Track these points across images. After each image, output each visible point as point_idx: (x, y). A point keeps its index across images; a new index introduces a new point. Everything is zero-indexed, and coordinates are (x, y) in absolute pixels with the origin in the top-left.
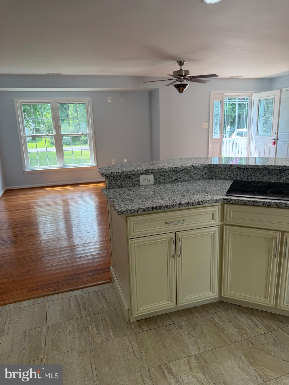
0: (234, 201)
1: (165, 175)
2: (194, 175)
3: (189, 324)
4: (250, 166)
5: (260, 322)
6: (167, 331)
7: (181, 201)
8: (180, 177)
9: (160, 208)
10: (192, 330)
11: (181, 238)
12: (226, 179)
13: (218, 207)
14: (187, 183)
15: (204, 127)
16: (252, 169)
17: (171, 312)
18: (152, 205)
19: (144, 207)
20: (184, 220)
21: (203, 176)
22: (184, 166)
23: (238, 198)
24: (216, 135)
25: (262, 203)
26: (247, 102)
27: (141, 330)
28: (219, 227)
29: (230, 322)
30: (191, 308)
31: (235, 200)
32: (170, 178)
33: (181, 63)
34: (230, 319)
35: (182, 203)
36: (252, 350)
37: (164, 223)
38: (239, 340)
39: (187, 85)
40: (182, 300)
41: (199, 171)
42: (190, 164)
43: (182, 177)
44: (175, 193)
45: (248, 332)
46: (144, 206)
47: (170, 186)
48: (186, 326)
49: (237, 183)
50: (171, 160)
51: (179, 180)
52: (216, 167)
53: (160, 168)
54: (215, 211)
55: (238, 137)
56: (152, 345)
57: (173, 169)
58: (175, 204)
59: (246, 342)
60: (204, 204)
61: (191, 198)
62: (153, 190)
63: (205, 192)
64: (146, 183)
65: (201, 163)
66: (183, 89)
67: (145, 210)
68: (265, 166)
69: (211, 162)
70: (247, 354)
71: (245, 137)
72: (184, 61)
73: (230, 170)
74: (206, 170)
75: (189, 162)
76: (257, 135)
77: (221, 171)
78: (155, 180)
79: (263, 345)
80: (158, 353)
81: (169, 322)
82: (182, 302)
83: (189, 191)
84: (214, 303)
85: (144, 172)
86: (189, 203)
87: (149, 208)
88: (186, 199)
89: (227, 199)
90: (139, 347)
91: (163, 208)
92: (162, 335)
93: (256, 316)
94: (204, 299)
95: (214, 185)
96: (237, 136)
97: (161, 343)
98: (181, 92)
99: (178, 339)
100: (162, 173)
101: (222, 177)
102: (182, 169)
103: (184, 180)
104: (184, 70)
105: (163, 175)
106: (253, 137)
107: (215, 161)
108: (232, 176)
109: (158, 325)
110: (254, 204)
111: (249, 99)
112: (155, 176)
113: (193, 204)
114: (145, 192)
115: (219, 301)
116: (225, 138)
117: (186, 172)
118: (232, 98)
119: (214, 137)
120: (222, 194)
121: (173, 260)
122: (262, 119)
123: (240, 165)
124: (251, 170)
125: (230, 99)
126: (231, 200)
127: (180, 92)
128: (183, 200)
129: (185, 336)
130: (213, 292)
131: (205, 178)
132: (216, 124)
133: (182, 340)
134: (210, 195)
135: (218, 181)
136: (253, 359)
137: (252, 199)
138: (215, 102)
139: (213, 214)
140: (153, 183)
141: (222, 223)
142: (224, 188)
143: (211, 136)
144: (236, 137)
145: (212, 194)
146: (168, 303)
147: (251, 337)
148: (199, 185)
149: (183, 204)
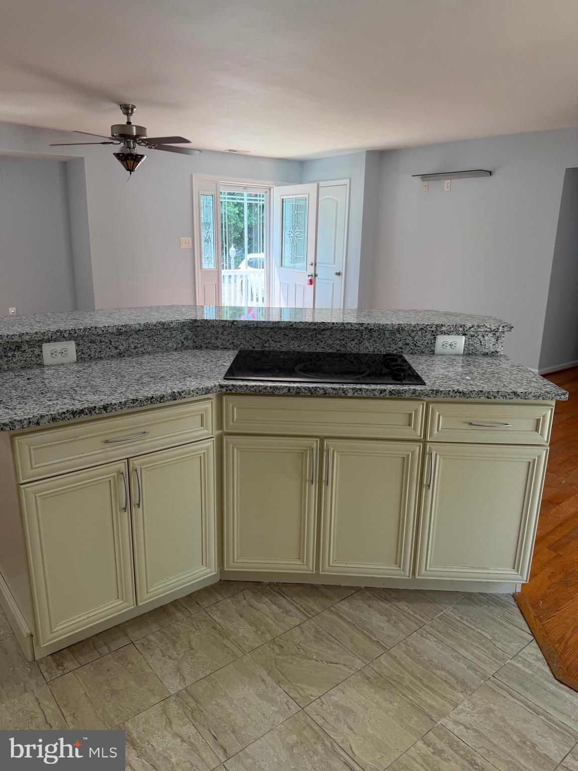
0: (238, 388)
1: (101, 342)
2: (164, 342)
3: (163, 637)
4: (265, 324)
5: (293, 604)
6: (119, 661)
7: (137, 394)
8: (136, 345)
9: (90, 411)
10: (169, 648)
11: (141, 468)
12: (226, 349)
13: (212, 402)
14: (151, 357)
15: (184, 246)
16: (269, 328)
17: (127, 621)
18: (71, 407)
19: (54, 411)
20: (144, 433)
21: (183, 343)
22: (142, 322)
23: (246, 383)
24: (208, 264)
25: (286, 390)
26: (262, 203)
27: (60, 672)
28: (214, 439)
29: (241, 616)
30: (167, 605)
31: (241, 387)
32: (113, 348)
33: (127, 109)
34: (240, 612)
35: (139, 397)
36: (280, 657)
37: (102, 442)
38: (257, 645)
39: (142, 156)
40: (147, 593)
41: (174, 332)
42: (154, 318)
43: (139, 346)
44: (125, 379)
45: (273, 628)
46: (52, 409)
47: (114, 364)
48: (157, 642)
49: (246, 354)
50: (115, 311)
51: (134, 351)
52: (206, 324)
53: (90, 327)
54: (206, 410)
55: (250, 269)
56: (86, 695)
57: (118, 330)
58: (123, 400)
59: (269, 647)
60: (185, 397)
61: (158, 387)
62: (74, 375)
63: (186, 374)
64: (59, 359)
65: (177, 316)
66: (134, 163)
67: (55, 419)
68: (290, 324)
69: (197, 316)
70: (272, 668)
71: (262, 269)
72: (133, 107)
73: (232, 331)
74: (188, 330)
75: (152, 315)
76: (282, 265)
77: (216, 333)
78: (80, 353)
79: (299, 644)
80: (100, 710)
81: (123, 641)
82: (147, 596)
83: (155, 373)
84: (211, 586)
85: (52, 337)
86: (153, 398)
87: (64, 413)
88: (147, 389)
89: (227, 386)
90: (59, 707)
91: (97, 412)
92: (109, 670)
93: (287, 595)
94: (192, 583)
95: (203, 361)
96: (249, 267)
97: (107, 688)
98: (131, 170)
99: (142, 671)
100: (93, 338)
101: (218, 344)
102: (137, 329)
103: (144, 351)
104: (134, 126)
105: (96, 341)
106: (276, 271)
107: (209, 315)
108: (236, 342)
109: (98, 652)
110: (273, 392)
111: (265, 196)
112: (79, 345)
113: (161, 398)
114: (55, 380)
115: (220, 580)
116: (225, 270)
117: (146, 335)
118: (237, 192)
119: (205, 266)
120: (218, 376)
121: (126, 515)
122: (289, 237)
123: (249, 322)
124: (268, 331)
125: (233, 194)
126: (234, 387)
127: (128, 170)
128: (141, 391)
129: (156, 661)
130: (208, 565)
131: (187, 348)
132: (207, 241)
133: (151, 670)
134: (196, 379)
135: (212, 352)
136: (282, 674)
137: (270, 384)
138: (202, 197)
139: (202, 415)
140: (76, 360)
141: (220, 432)
142: (222, 365)
143: (199, 266)
144: (246, 268)
145: (199, 377)
146: (119, 603)
147: (278, 635)
148: (174, 360)
149: (140, 401)
